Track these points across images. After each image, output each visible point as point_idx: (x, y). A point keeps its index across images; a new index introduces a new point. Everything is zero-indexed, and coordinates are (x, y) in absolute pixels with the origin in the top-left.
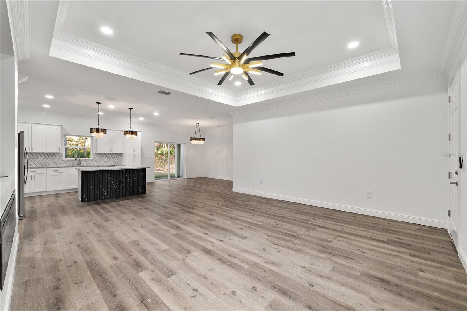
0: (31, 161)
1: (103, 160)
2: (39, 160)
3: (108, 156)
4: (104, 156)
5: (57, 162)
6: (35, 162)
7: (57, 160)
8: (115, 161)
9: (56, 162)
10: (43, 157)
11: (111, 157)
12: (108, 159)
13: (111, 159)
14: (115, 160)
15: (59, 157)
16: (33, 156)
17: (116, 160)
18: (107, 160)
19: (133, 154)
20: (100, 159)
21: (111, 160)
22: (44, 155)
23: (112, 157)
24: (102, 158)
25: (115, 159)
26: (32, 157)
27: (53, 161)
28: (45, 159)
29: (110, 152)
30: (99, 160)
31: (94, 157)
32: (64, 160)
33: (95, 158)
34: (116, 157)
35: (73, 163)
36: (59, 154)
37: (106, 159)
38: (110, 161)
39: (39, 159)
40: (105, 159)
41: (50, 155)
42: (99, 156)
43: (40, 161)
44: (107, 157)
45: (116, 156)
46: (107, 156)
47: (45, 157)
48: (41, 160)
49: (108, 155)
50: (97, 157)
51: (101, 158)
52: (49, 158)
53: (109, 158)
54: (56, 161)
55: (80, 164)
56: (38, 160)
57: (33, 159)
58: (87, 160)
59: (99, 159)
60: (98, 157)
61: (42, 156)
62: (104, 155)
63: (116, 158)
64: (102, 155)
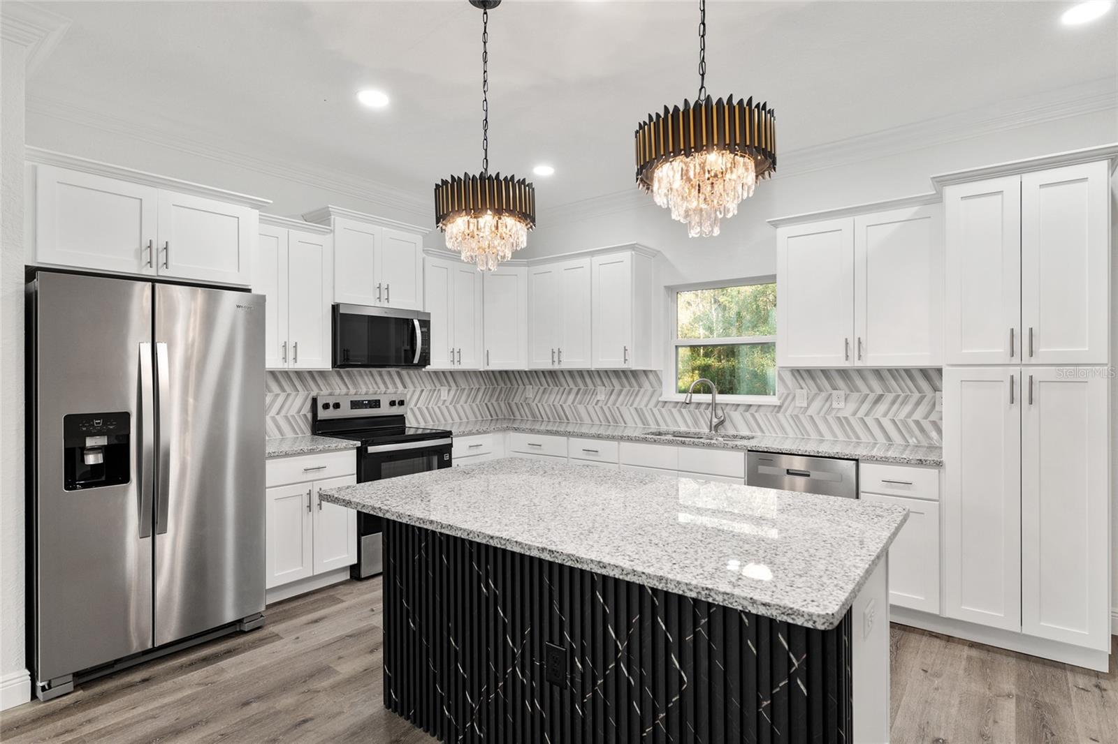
0: (580, 404)
1: (831, 409)
2: (598, 401)
3: (865, 390)
4: (835, 389)
5: (644, 409)
6: (590, 408)
7: (646, 399)
8: (910, 421)
9: (641, 409)
10: (609, 388)
11: (881, 396)
12: (865, 407)
13: (882, 408)
14: (910, 415)
15: (651, 390)
16: (585, 382)
17: (917, 416)
18: (854, 414)
19: (1015, 371)
20: (816, 405)
21: (885, 415)
22: (610, 379)
23: (889, 397)
24: (829, 397)
25: (908, 408)
26: (582, 387)
27: (635, 406)
28: (613, 397)
29: (842, 363)
30: (809, 412)
31: (786, 392)
32: (666, 402)
33: (789, 396)
34: (917, 395)
35: (696, 423)
36: (651, 376)
37: (851, 406)
38: (877, 421)
39: (598, 398)
40: (844, 405)
41: (624, 380)
42: (811, 382)
43: (600, 404)
44: (855, 395)
45: (920, 390)
46: (854, 389)
47: (612, 388)
48: (603, 396)
49: (859, 383)
50: (798, 391)
51: (824, 395)
52: (623, 393)
53: (872, 397)
54: (642, 406)
55: (717, 427)
56: (595, 401)
57: (585, 393)
58: (752, 410)
59: (809, 405)
60: (804, 391)
61: (604, 385)
62: (840, 383)
63: (918, 403)
64: (824, 382)
